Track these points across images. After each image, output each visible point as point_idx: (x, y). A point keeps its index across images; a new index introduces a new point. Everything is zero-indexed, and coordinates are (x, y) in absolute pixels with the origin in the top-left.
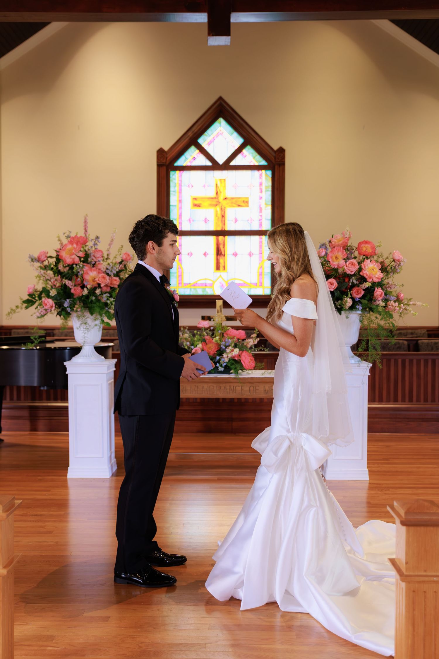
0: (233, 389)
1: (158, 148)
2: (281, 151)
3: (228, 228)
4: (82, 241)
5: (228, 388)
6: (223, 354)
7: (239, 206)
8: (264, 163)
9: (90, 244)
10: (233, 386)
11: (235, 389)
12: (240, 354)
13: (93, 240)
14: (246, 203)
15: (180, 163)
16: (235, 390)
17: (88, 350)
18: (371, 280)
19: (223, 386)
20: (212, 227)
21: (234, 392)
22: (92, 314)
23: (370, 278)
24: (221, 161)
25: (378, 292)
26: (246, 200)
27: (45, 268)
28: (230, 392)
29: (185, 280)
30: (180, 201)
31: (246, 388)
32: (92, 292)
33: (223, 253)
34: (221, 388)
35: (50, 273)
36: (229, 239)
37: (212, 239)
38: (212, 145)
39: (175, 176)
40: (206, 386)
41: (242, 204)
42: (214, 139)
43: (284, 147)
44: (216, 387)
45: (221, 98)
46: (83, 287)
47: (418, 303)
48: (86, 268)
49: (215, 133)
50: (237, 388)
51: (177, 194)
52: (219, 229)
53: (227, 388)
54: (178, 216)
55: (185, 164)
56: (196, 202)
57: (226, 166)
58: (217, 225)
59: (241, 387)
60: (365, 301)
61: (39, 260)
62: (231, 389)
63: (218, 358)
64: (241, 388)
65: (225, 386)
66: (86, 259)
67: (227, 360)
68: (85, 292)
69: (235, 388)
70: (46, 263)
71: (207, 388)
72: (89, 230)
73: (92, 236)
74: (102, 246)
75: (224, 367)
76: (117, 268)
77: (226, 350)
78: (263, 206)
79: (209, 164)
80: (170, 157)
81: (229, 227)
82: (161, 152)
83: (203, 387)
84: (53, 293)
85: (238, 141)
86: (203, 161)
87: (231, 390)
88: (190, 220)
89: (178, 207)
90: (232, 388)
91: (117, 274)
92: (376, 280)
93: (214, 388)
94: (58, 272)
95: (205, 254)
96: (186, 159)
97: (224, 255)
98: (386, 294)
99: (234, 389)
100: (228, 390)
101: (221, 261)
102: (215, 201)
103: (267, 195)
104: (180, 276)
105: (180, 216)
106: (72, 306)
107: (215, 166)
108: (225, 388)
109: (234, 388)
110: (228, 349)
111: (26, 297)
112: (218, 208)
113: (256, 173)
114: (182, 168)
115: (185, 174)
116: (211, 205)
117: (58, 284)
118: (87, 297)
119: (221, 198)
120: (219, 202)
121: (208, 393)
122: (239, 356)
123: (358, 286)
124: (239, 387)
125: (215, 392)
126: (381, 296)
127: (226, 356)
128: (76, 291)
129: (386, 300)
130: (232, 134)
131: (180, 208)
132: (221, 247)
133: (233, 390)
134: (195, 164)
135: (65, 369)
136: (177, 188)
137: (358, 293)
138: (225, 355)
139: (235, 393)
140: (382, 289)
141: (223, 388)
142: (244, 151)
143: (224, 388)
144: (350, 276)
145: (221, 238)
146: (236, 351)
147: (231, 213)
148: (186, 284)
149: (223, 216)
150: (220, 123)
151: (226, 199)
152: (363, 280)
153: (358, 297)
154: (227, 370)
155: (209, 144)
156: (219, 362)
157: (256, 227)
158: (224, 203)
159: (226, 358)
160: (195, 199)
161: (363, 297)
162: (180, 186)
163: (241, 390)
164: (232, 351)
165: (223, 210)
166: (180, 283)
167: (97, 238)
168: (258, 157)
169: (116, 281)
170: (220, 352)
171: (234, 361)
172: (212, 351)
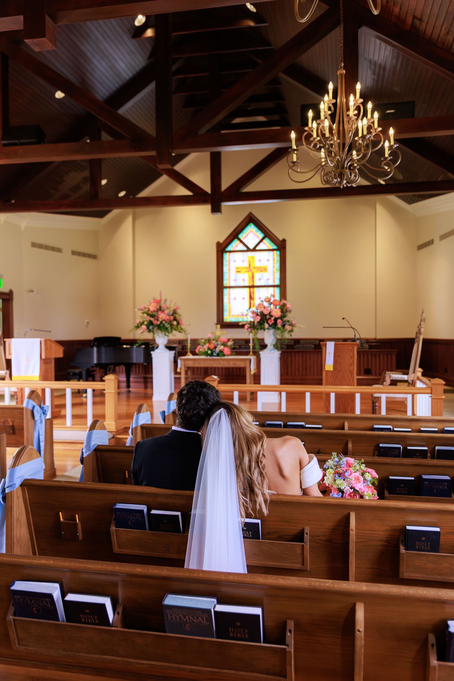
1: (216, 241)
2: (284, 241)
3: (255, 284)
4: (158, 302)
7: (262, 271)
8: (275, 247)
9: (163, 302)
14: (265, 270)
15: (229, 248)
17: (162, 347)
18: (274, 316)
20: (247, 284)
22: (162, 331)
23: (274, 315)
24: (251, 247)
25: (279, 321)
26: (265, 268)
27: (143, 313)
29: (232, 313)
30: (229, 270)
31: (226, 362)
32: (161, 322)
33: (253, 298)
34: (215, 363)
35: (145, 315)
36: (255, 289)
37: (247, 290)
38: (246, 238)
39: (226, 256)
40: (209, 362)
41: (263, 270)
42: (247, 235)
43: (286, 238)
45: (251, 213)
46: (158, 320)
47: (301, 326)
48: (160, 313)
49: (248, 232)
51: (228, 266)
52: (251, 285)
54: (228, 278)
55: (232, 250)
56: (238, 270)
57: (254, 250)
58: (250, 282)
60: (273, 326)
61: (141, 309)
66: (160, 309)
68: (159, 323)
70: (144, 311)
72: (162, 296)
73: (163, 299)
74: (168, 304)
76: (171, 313)
77: (217, 347)
78: (275, 271)
79: (245, 249)
80: (223, 246)
81: (257, 283)
82: (218, 244)
84: (146, 323)
85: (261, 235)
86: (241, 247)
88: (235, 280)
89: (228, 273)
91: (173, 315)
92: (277, 317)
94: (148, 315)
95: (244, 299)
96: (233, 246)
97: (253, 299)
98: (283, 322)
101: (252, 302)
102: (249, 269)
103: (277, 265)
104: (230, 311)
105: (229, 277)
106: (153, 328)
107: (249, 250)
111: (136, 325)
112: (250, 273)
113: (271, 253)
114: (230, 252)
115: (232, 254)
116: (246, 271)
117: (148, 320)
118: (160, 325)
119: (252, 267)
120: (250, 270)
122: (224, 349)
123: (270, 319)
126: (280, 323)
128: (155, 322)
129: (284, 326)
130: (257, 232)
131: (229, 273)
132: (252, 295)
134: (237, 249)
135: (151, 355)
136: (228, 263)
137: (271, 321)
138: (217, 349)
140: (282, 320)
142: (264, 241)
144: (266, 315)
145: (252, 289)
146: (222, 347)
147: (257, 275)
148: (233, 315)
149: (253, 277)
150: (251, 226)
151: (254, 268)
152: (272, 316)
153: (271, 323)
154: (218, 355)
155: (245, 238)
156: (215, 351)
157: (271, 283)
158: (253, 270)
159: (217, 350)
160: (237, 268)
161: (273, 324)
162: (229, 261)
164: (220, 347)
165: (253, 274)
166: (230, 315)
167: (166, 299)
168: (272, 244)
169: (172, 318)
170: (215, 347)
171: (221, 351)
172: (212, 346)
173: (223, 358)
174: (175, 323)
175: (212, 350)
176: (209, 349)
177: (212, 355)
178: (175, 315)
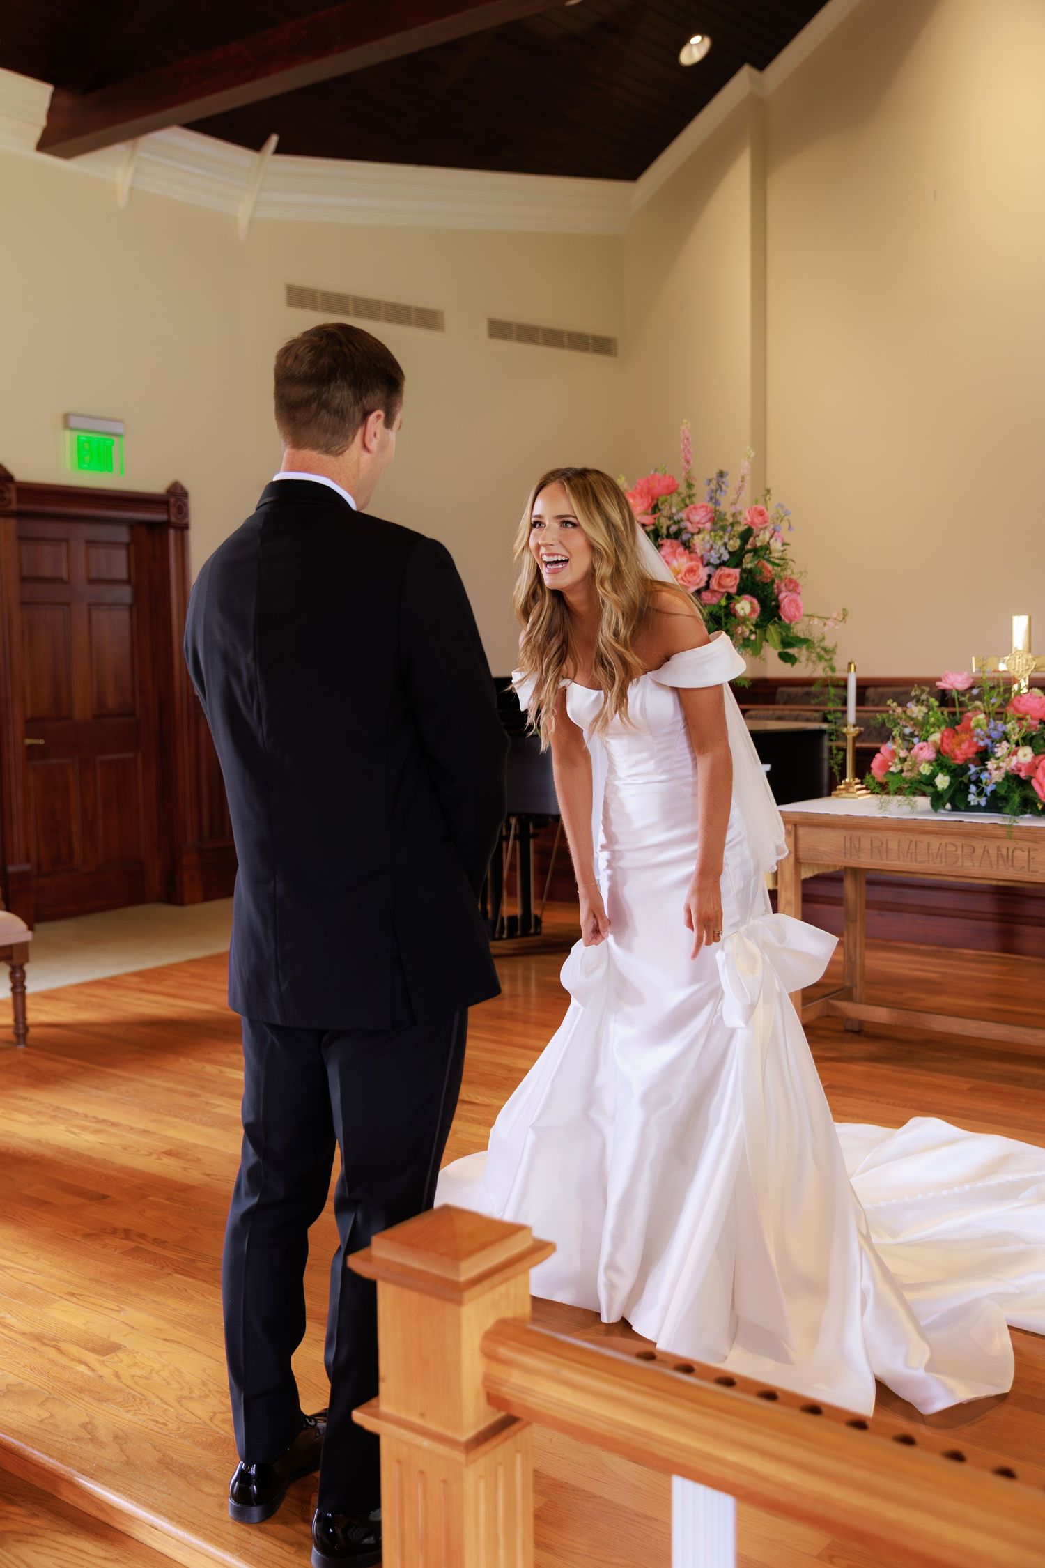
0: (1008, 855)
5: (993, 852)
6: (986, 763)
10: (1008, 849)
11: (1013, 855)
12: (1037, 762)
13: (710, 481)
16: (1012, 860)
19: (979, 845)
21: (1010, 863)
28: (998, 864)
34: (974, 851)
40: (935, 842)
44: (963, 847)
50: (1017, 853)
53: (991, 851)
59: (1029, 853)
62: (1003, 857)
63: (973, 769)
64: (1029, 855)
65: (985, 846)
67: (997, 776)
69: (1013, 852)
71: (939, 850)
73: (713, 467)
74: (724, 493)
75: (988, 794)
77: (996, 750)
83: (929, 845)
87: (1000, 859)
90: (1004, 852)
93: (956, 851)
99: (1010, 857)
100: (994, 858)
108: (986, 851)
109: (1010, 853)
110: (1000, 749)
121: (941, 863)
122: (1033, 767)
124: (1023, 851)
125: (960, 860)
127: (995, 766)
133: (1005, 857)
138: (991, 765)
139: (1013, 866)
141: (979, 851)
143: (984, 851)
146: (1025, 754)
154: (996, 803)
156: (977, 780)
159: (994, 774)
163: (1029, 859)
164: (1011, 752)
167: (721, 474)
169: (731, 578)
170: (984, 756)
171: (1017, 781)
172: (962, 750)
173: (1027, 821)
174: (744, 606)
175: (957, 773)
176: (941, 762)
177: (956, 798)
178: (749, 561)
